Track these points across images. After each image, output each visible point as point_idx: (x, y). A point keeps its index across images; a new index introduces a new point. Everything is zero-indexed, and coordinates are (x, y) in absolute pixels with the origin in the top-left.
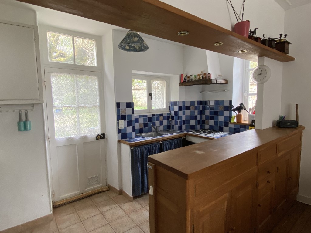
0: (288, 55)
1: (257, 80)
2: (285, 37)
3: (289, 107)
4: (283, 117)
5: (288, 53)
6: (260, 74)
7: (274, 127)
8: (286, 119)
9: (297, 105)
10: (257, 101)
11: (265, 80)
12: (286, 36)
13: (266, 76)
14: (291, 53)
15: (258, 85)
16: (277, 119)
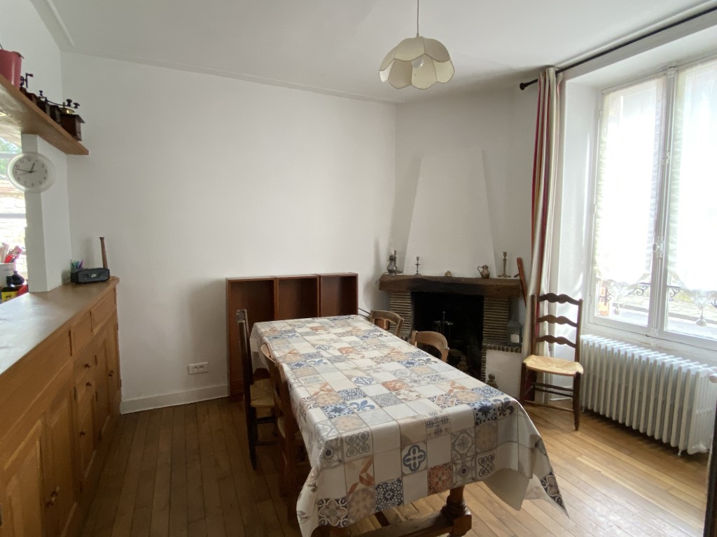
0: (80, 142)
1: (25, 184)
2: (76, 107)
3: (87, 244)
4: (79, 264)
5: (80, 140)
6: (31, 172)
7: (65, 284)
8: (84, 266)
9: (102, 239)
10: (28, 230)
11: (42, 187)
12: (77, 105)
13: (45, 178)
14: (85, 142)
15: (27, 195)
16: (68, 268)
